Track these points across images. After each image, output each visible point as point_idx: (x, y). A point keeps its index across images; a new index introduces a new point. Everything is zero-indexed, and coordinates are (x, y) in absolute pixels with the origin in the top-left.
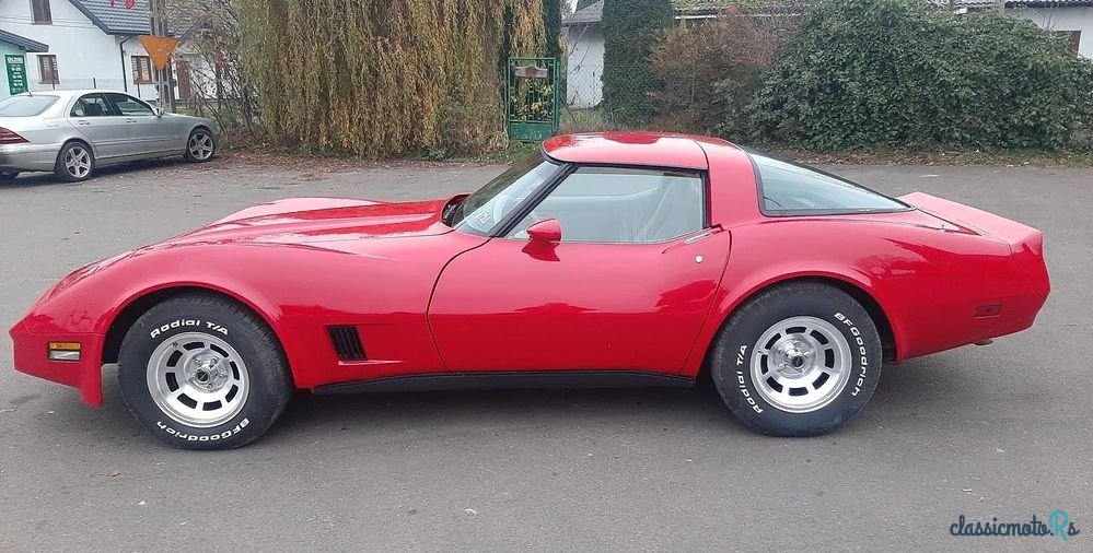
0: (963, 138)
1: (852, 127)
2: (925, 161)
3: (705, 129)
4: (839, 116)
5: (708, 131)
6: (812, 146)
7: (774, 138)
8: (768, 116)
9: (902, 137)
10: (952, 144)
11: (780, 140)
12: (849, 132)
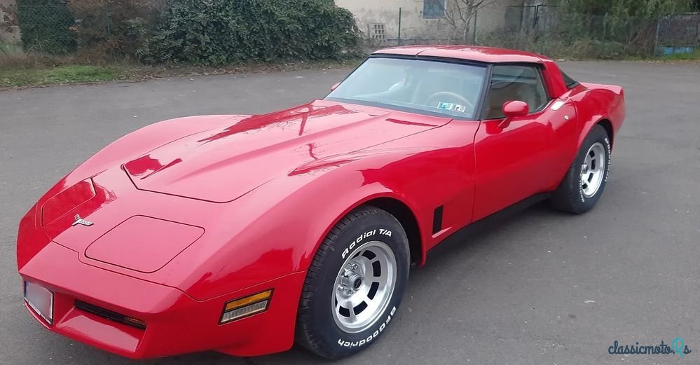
0: (294, 54)
1: (231, 49)
2: (279, 70)
3: (123, 54)
4: (222, 43)
5: (128, 57)
6: (208, 63)
7: (181, 60)
8: (174, 43)
9: (260, 55)
10: (289, 59)
11: (186, 59)
12: (230, 53)
